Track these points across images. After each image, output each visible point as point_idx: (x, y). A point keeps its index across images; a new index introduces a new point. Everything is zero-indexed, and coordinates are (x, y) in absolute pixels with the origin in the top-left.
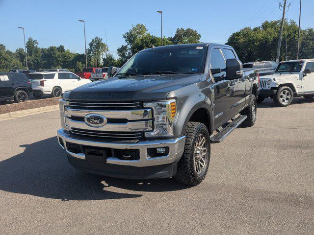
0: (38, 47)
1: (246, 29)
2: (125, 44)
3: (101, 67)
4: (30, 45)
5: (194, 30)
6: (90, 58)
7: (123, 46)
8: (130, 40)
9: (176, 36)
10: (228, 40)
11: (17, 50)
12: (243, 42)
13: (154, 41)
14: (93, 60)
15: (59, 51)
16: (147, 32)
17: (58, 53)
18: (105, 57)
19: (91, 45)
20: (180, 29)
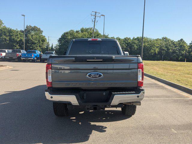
1: (71, 30)
5: (38, 27)
9: (26, 30)
10: (61, 36)
12: (70, 38)
16: (3, 25)
20: (29, 25)
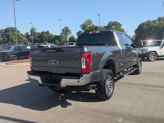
0: (36, 32)
1: (148, 21)
2: (81, 30)
3: (68, 42)
4: (33, 31)
5: (118, 22)
6: (62, 37)
7: (79, 31)
8: (83, 28)
9: (108, 25)
11: (26, 33)
12: (146, 28)
13: (96, 28)
14: (63, 39)
15: (46, 34)
16: (92, 24)
17: (46, 35)
18: (70, 37)
19: (63, 30)
20: (111, 22)
